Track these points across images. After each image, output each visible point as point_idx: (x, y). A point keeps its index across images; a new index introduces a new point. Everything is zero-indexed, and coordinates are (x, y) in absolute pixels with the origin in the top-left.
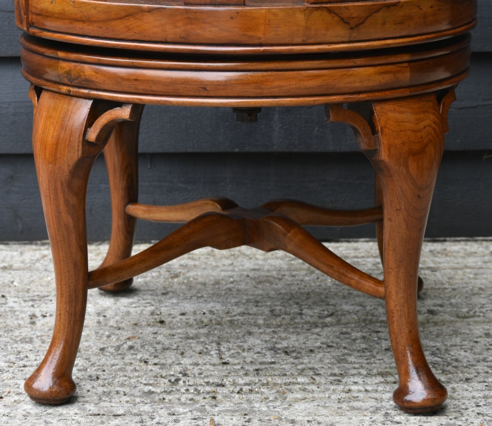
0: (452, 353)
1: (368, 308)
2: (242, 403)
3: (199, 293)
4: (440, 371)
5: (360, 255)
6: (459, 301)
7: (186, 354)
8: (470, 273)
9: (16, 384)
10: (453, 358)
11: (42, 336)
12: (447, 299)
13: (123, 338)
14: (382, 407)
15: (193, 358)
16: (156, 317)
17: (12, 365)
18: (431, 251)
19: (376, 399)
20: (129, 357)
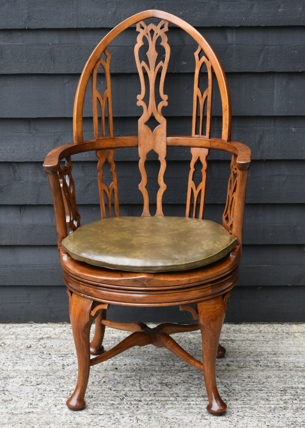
0: (233, 386)
2: (148, 409)
3: (132, 353)
4: (227, 395)
6: (241, 359)
7: (126, 385)
8: (248, 343)
9: (61, 400)
12: (236, 358)
13: (101, 377)
14: (202, 412)
15: (129, 388)
16: (114, 366)
17: (58, 390)
18: (234, 330)
19: (200, 408)
20: (104, 386)
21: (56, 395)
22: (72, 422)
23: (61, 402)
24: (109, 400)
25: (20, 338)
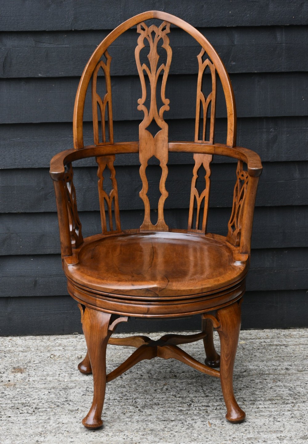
0: (297, 389)
1: (260, 367)
2: (218, 414)
4: (293, 398)
5: (253, 338)
6: (298, 363)
7: (190, 392)
8: (302, 347)
9: (128, 408)
10: (298, 391)
11: (128, 384)
12: (293, 362)
13: (162, 385)
14: (272, 415)
15: (194, 394)
17: (121, 398)
18: (284, 335)
19: (269, 411)
20: (167, 394)
21: (122, 404)
22: (145, 429)
23: (129, 410)
24: (177, 406)
25: (68, 350)
